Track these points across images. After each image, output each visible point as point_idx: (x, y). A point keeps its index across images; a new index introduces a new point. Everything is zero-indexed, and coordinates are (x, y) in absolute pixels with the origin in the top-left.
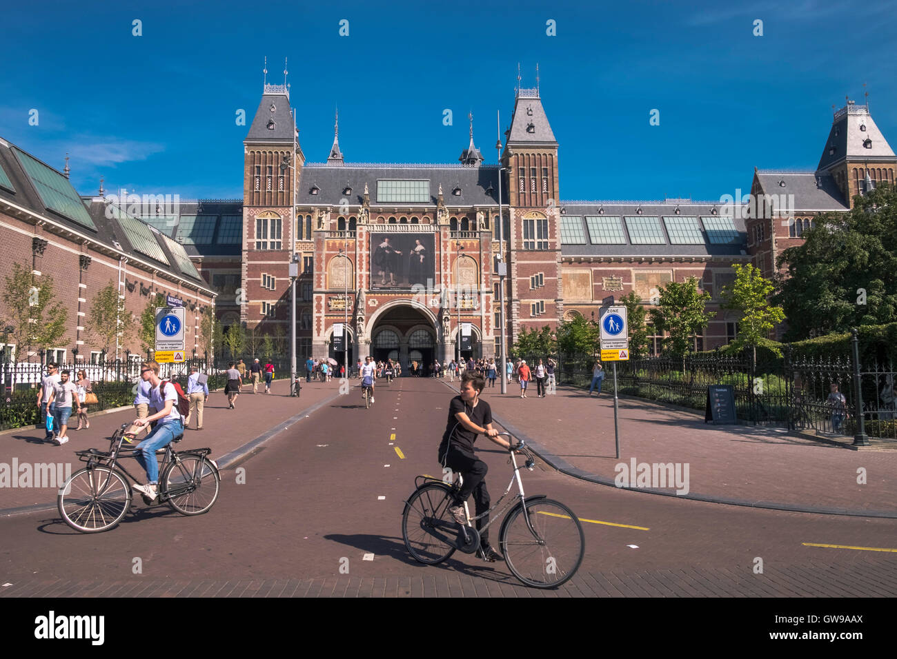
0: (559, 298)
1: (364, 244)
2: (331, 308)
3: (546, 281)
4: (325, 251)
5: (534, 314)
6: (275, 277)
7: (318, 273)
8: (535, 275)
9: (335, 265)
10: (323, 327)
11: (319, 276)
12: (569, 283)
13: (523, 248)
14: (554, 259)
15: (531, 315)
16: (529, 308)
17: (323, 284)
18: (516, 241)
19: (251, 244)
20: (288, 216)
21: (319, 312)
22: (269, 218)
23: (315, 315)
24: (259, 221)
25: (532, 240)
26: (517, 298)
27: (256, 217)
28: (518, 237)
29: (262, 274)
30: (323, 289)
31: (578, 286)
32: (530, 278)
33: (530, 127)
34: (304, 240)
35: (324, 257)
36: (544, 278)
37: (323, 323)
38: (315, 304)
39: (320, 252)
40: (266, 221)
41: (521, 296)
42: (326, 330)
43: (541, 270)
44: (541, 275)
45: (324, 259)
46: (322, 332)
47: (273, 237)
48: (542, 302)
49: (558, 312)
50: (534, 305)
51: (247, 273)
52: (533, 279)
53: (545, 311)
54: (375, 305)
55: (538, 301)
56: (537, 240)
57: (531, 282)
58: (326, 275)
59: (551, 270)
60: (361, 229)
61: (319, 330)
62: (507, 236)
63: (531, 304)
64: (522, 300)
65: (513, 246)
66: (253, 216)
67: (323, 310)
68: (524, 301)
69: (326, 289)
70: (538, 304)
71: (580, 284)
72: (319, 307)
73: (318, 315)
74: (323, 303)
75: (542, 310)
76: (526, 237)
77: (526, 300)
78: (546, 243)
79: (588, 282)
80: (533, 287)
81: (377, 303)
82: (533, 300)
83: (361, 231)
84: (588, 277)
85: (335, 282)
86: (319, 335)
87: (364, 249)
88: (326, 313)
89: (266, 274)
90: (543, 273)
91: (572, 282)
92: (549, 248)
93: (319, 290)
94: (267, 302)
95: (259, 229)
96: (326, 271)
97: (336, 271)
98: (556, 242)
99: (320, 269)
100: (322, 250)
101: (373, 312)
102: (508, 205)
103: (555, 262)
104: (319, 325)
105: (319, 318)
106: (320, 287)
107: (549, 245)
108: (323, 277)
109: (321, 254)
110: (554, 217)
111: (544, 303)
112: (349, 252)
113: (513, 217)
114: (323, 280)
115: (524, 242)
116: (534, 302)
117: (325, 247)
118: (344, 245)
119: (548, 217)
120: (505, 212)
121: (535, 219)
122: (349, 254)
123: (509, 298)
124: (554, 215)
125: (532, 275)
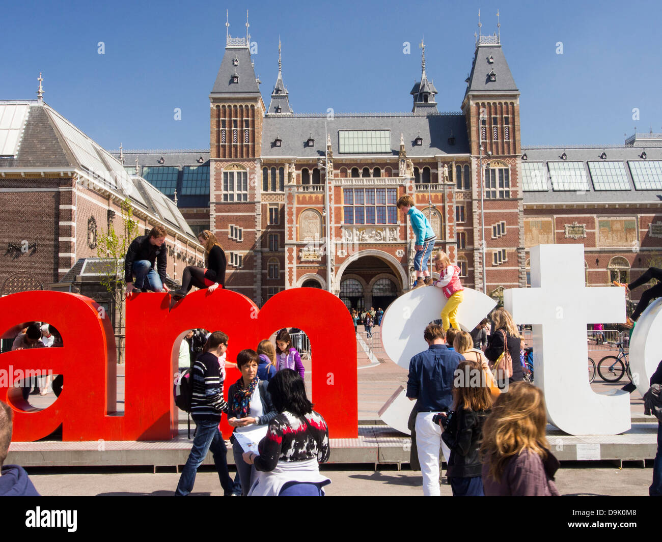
0: (521, 246)
1: (333, 197)
2: (303, 259)
3: (508, 230)
4: (295, 205)
5: (496, 262)
6: (242, 228)
7: (289, 225)
8: (497, 223)
9: (305, 218)
10: (294, 278)
11: (290, 228)
12: (531, 231)
13: (485, 197)
14: (516, 207)
15: (494, 263)
16: (491, 257)
17: (294, 237)
18: (477, 190)
19: (218, 196)
20: (254, 169)
21: (291, 263)
22: (235, 170)
23: (287, 266)
24: (226, 174)
25: (494, 189)
26: (479, 247)
27: (223, 170)
28: (479, 186)
29: (230, 225)
30: (294, 241)
31: (540, 233)
32: (492, 227)
33: (489, 78)
34: (270, 191)
35: (294, 211)
36: (506, 227)
37: (295, 273)
38: (287, 255)
39: (291, 206)
40: (232, 174)
42: (297, 280)
43: (503, 219)
44: (503, 224)
45: (294, 212)
46: (294, 281)
47: (239, 189)
48: (504, 251)
49: (520, 260)
50: (495, 254)
51: (215, 224)
52: (495, 228)
53: (506, 260)
54: (344, 256)
55: (500, 249)
56: (498, 189)
57: (493, 230)
58: (297, 227)
59: (513, 219)
60: (330, 183)
61: (291, 280)
62: (468, 185)
63: (493, 252)
65: (475, 196)
66: (220, 169)
67: (295, 261)
68: (486, 250)
69: (297, 240)
70: (500, 252)
71: (542, 231)
72: (291, 258)
73: (290, 266)
74: (294, 254)
75: (504, 259)
76: (488, 186)
77: (489, 249)
78: (507, 192)
79: (550, 229)
80: (495, 236)
81: (346, 254)
82: (495, 249)
83: (330, 185)
84: (550, 224)
85: (305, 234)
86: (291, 285)
87: (333, 202)
88: (297, 263)
89: (234, 225)
90: (505, 222)
91: (534, 229)
92: (511, 197)
93: (290, 242)
94: (235, 252)
95: (226, 182)
96: (297, 224)
97: (306, 223)
98: (517, 191)
99: (291, 221)
100: (293, 203)
101: (342, 263)
102: (468, 155)
103: (517, 210)
104: (291, 276)
105: (291, 269)
106: (292, 239)
107: (511, 193)
108: (294, 229)
109: (292, 208)
110: (515, 165)
111: (506, 252)
112: (319, 206)
113: (474, 166)
114: (294, 233)
115: (486, 191)
116: (496, 250)
117: (295, 201)
118: (314, 199)
119: (510, 166)
120: (466, 162)
121: (497, 168)
122: (318, 208)
123: (471, 247)
124: (516, 163)
125: (494, 223)
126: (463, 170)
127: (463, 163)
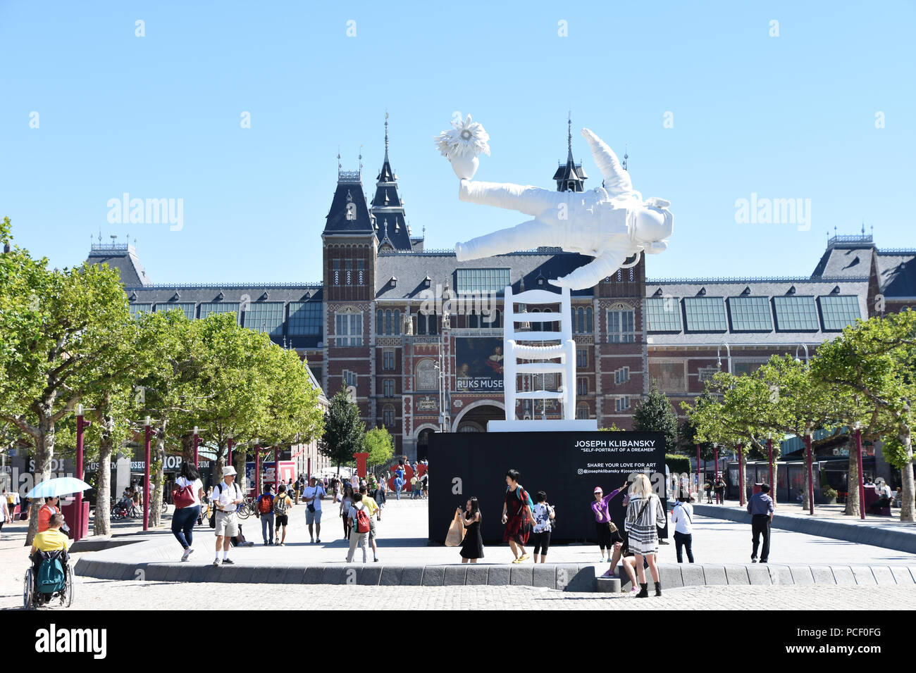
0: (644, 393)
1: (449, 347)
2: (419, 409)
3: (631, 375)
4: (413, 355)
5: (618, 409)
6: (356, 374)
7: (406, 376)
8: (620, 369)
9: (422, 368)
10: (411, 427)
11: (407, 379)
12: (661, 374)
13: (608, 342)
14: (640, 352)
15: (616, 410)
16: (614, 404)
17: (411, 387)
18: (600, 334)
19: (331, 341)
20: (368, 311)
21: (408, 412)
22: (349, 314)
23: (404, 415)
24: (339, 317)
25: (617, 334)
26: (600, 393)
27: (336, 313)
28: (602, 330)
29: (343, 371)
30: (411, 391)
31: (671, 377)
32: (615, 373)
34: (385, 335)
36: (629, 372)
37: (411, 423)
38: (404, 405)
39: (408, 356)
40: (345, 317)
41: (605, 391)
42: (414, 430)
43: (627, 364)
44: (626, 369)
45: (411, 362)
46: (411, 431)
47: (353, 333)
48: (627, 397)
50: (618, 401)
51: (328, 370)
52: (618, 373)
53: (630, 407)
54: (460, 406)
55: (623, 396)
56: (621, 333)
57: (615, 376)
58: (413, 377)
59: (637, 364)
60: (446, 334)
61: (408, 430)
62: (591, 329)
63: (616, 399)
64: (607, 395)
65: (597, 340)
66: (333, 312)
67: (411, 411)
69: (414, 390)
70: (622, 399)
71: (673, 374)
72: (408, 408)
73: (407, 415)
74: (411, 404)
75: (627, 406)
76: (611, 330)
77: (611, 395)
78: (631, 336)
79: (683, 372)
80: (618, 382)
81: (462, 403)
82: (618, 395)
83: (446, 336)
84: (682, 367)
85: (422, 384)
86: (408, 435)
87: (449, 352)
88: (414, 413)
89: (347, 370)
90: (628, 367)
91: (664, 372)
92: (635, 341)
93: (407, 391)
95: (339, 325)
96: (413, 374)
97: (423, 374)
98: (642, 335)
99: (408, 372)
100: (410, 355)
101: (458, 413)
102: (590, 297)
103: (640, 355)
104: (408, 425)
105: (408, 419)
106: (408, 389)
107: (634, 337)
108: (411, 379)
109: (408, 358)
110: (640, 308)
111: (629, 398)
112: (435, 356)
113: (597, 309)
114: (411, 383)
115: (609, 336)
116: (618, 397)
117: (412, 352)
118: (430, 349)
119: (634, 309)
120: (589, 304)
121: (620, 311)
123: (593, 393)
124: (641, 306)
125: (617, 369)
126: (585, 313)
127: (585, 305)
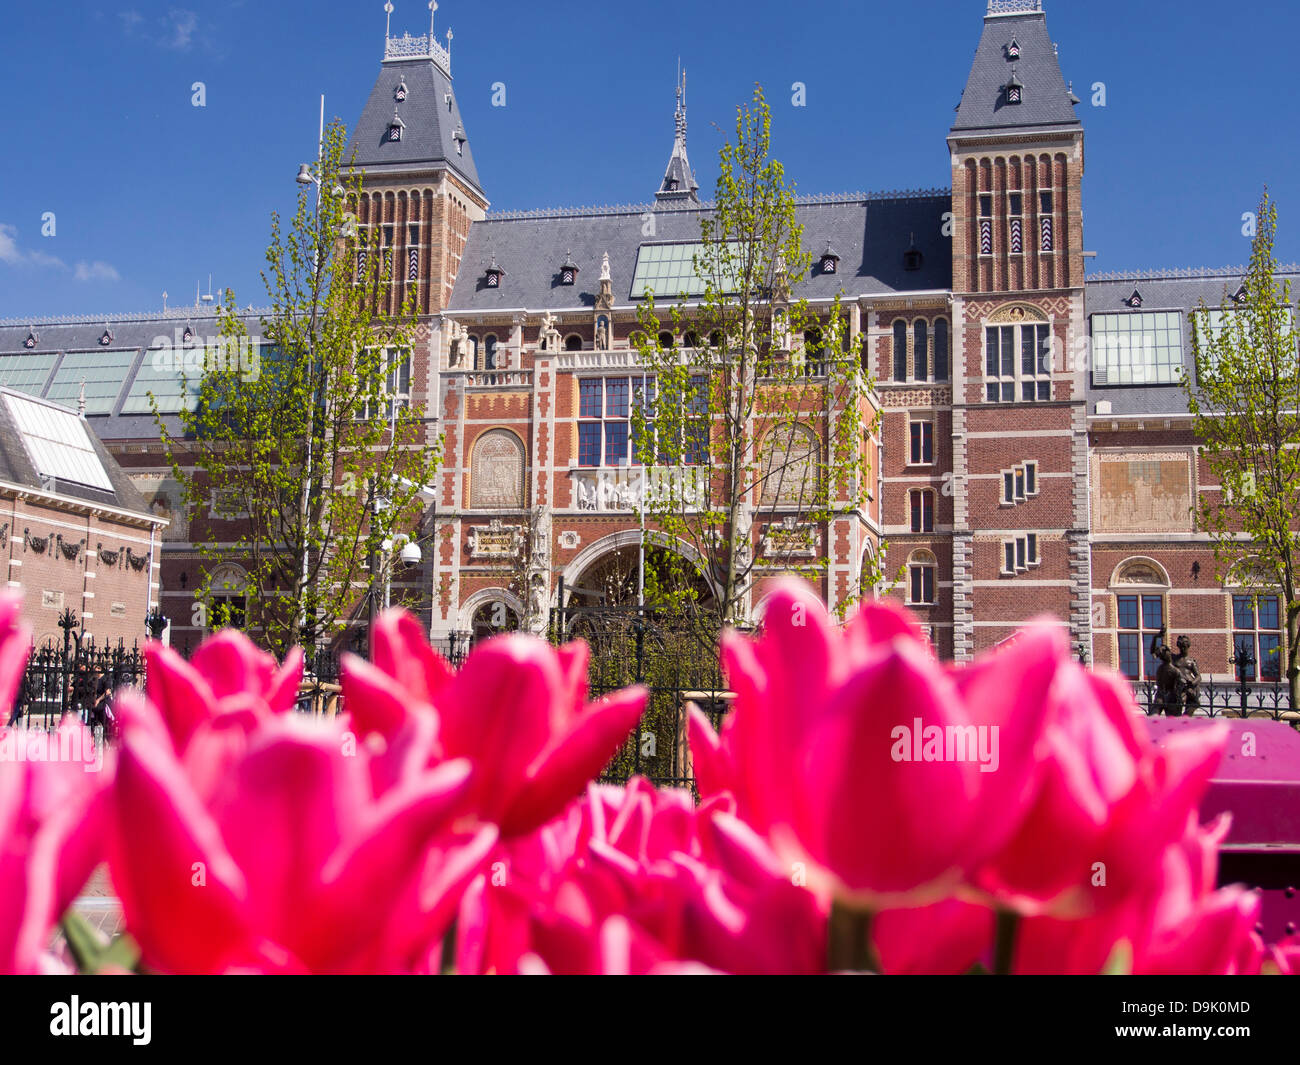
0: (1077, 525)
1: (552, 399)
2: (475, 554)
3: (1045, 482)
4: (463, 420)
5: (1010, 567)
7: (446, 470)
8: (1015, 467)
9: (486, 452)
10: (454, 596)
12: (1131, 488)
13: (984, 400)
14: (1066, 423)
15: (1004, 570)
16: (998, 554)
17: (457, 497)
18: (965, 380)
20: (425, 341)
21: (446, 561)
22: (384, 346)
23: (436, 568)
24: (363, 353)
25: (1007, 379)
26: (965, 526)
28: (972, 370)
30: (457, 508)
31: (1156, 494)
32: (1001, 476)
33: (1006, 96)
35: (460, 434)
36: (1038, 475)
37: (455, 589)
38: (438, 542)
39: (452, 422)
40: (376, 353)
41: (975, 522)
42: (461, 605)
43: (1032, 455)
44: (1031, 468)
45: (461, 438)
46: (453, 609)
47: (391, 388)
48: (1032, 538)
49: (1074, 562)
50: (1009, 547)
52: (1009, 477)
53: (1038, 561)
54: (574, 546)
55: (1023, 534)
56: (1020, 377)
57: (1003, 484)
58: (465, 475)
59: (1058, 454)
60: (545, 365)
61: (445, 604)
62: (943, 370)
63: (1003, 541)
64: (979, 533)
65: (959, 396)
67: (456, 557)
68: (983, 535)
69: (464, 507)
70: (1021, 542)
71: (1162, 487)
72: (447, 550)
73: (445, 569)
74: (456, 541)
75: (1032, 558)
76: (992, 370)
77: (991, 532)
78: (1044, 385)
79: (1183, 483)
80: (1009, 498)
81: (578, 540)
82: (1008, 532)
83: (545, 370)
84: (1184, 470)
85: (485, 492)
86: (444, 617)
87: (552, 410)
88: (462, 563)
90: (1035, 462)
91: (1139, 483)
92: (1053, 398)
93: (448, 510)
96: (464, 466)
97: (488, 465)
98: (1071, 382)
99: (450, 460)
100: (456, 418)
101: (569, 563)
102: (944, 292)
103: (1068, 433)
104: (445, 592)
105: (446, 576)
106: (452, 503)
107: (1053, 388)
108: (458, 480)
110: (1066, 316)
111: (1038, 540)
112: (518, 421)
113: (958, 321)
114: (457, 489)
115: (988, 384)
116: (1011, 536)
117: (463, 409)
118: (507, 404)
119: (1051, 317)
120: (941, 311)
121: (1017, 324)
122: (517, 426)
123: (945, 528)
124: (1068, 311)
125: (1008, 466)
126: (931, 331)
127: (930, 313)
